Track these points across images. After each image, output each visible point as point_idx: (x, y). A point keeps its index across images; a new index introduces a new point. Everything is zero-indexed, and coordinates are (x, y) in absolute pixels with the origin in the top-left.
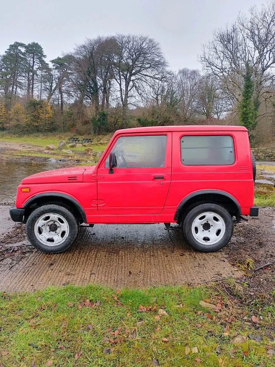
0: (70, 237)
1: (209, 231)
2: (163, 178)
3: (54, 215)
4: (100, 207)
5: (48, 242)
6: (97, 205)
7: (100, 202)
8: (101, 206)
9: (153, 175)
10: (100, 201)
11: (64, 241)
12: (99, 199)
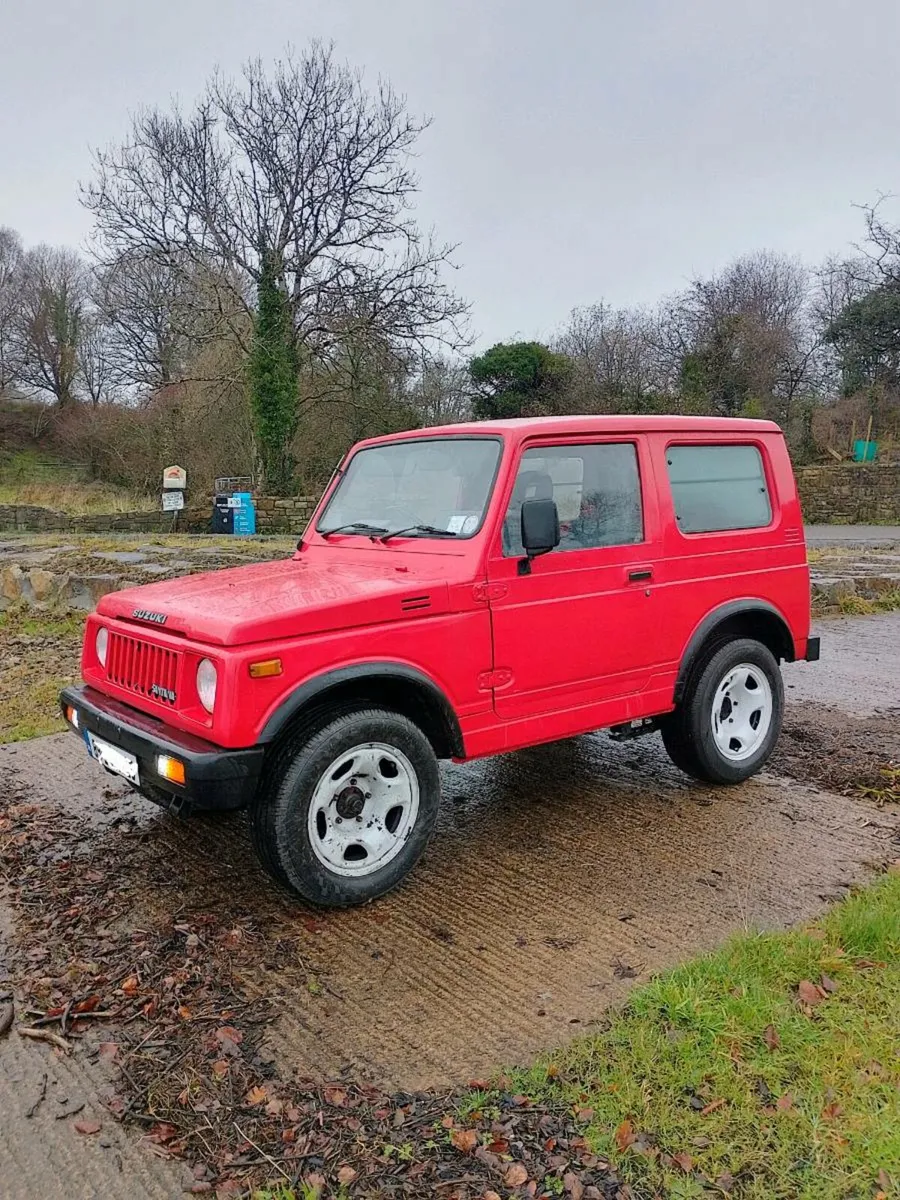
0: (421, 824)
1: (731, 721)
2: (647, 577)
3: (371, 751)
4: (500, 694)
5: (350, 864)
6: (493, 689)
7: (501, 676)
8: (504, 690)
9: (626, 568)
10: (500, 674)
11: (402, 843)
12: (499, 668)
